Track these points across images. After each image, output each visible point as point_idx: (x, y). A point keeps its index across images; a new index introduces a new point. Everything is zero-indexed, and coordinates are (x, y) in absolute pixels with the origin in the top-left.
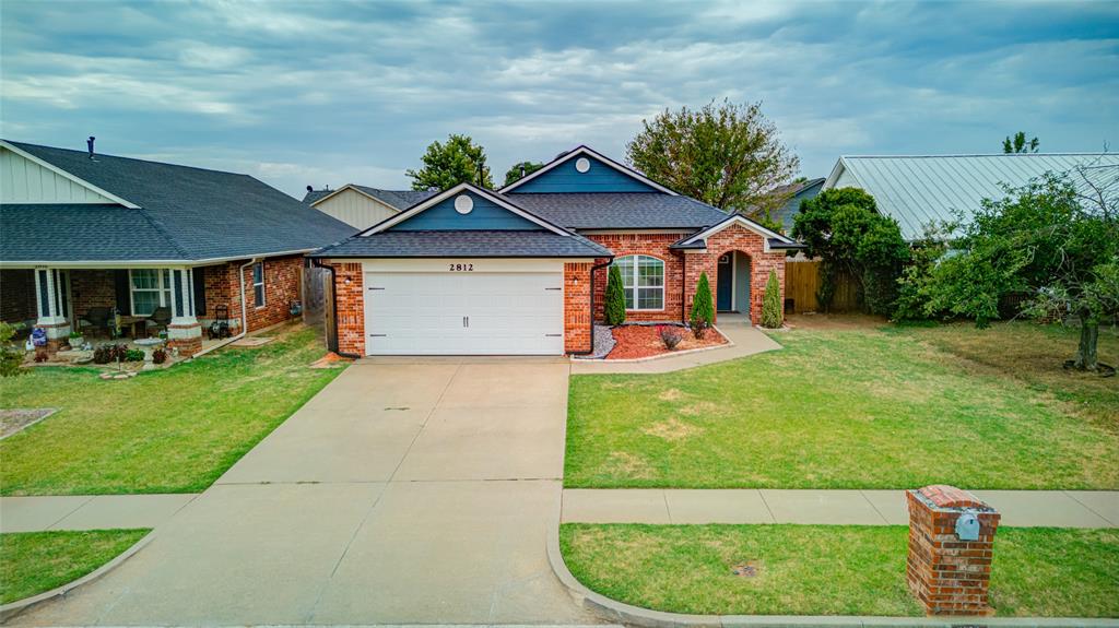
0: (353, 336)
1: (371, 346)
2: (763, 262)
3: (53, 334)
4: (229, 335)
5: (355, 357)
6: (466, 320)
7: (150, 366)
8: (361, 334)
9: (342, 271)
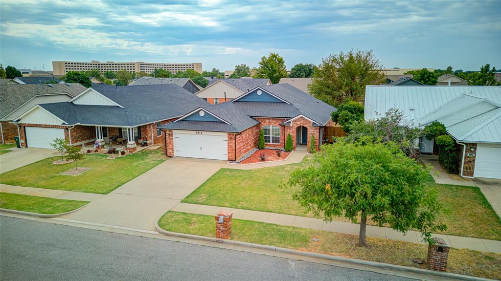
0: (170, 151)
1: (176, 154)
2: (311, 130)
3: (100, 144)
4: (147, 146)
5: (171, 157)
6: (201, 148)
7: (120, 156)
8: (173, 150)
9: (168, 132)
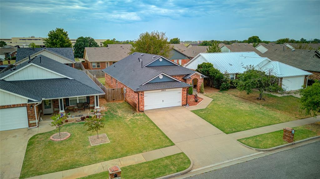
0: (142, 107)
1: (145, 108)
2: (200, 80)
5: (143, 111)
6: (163, 101)
9: (140, 93)
